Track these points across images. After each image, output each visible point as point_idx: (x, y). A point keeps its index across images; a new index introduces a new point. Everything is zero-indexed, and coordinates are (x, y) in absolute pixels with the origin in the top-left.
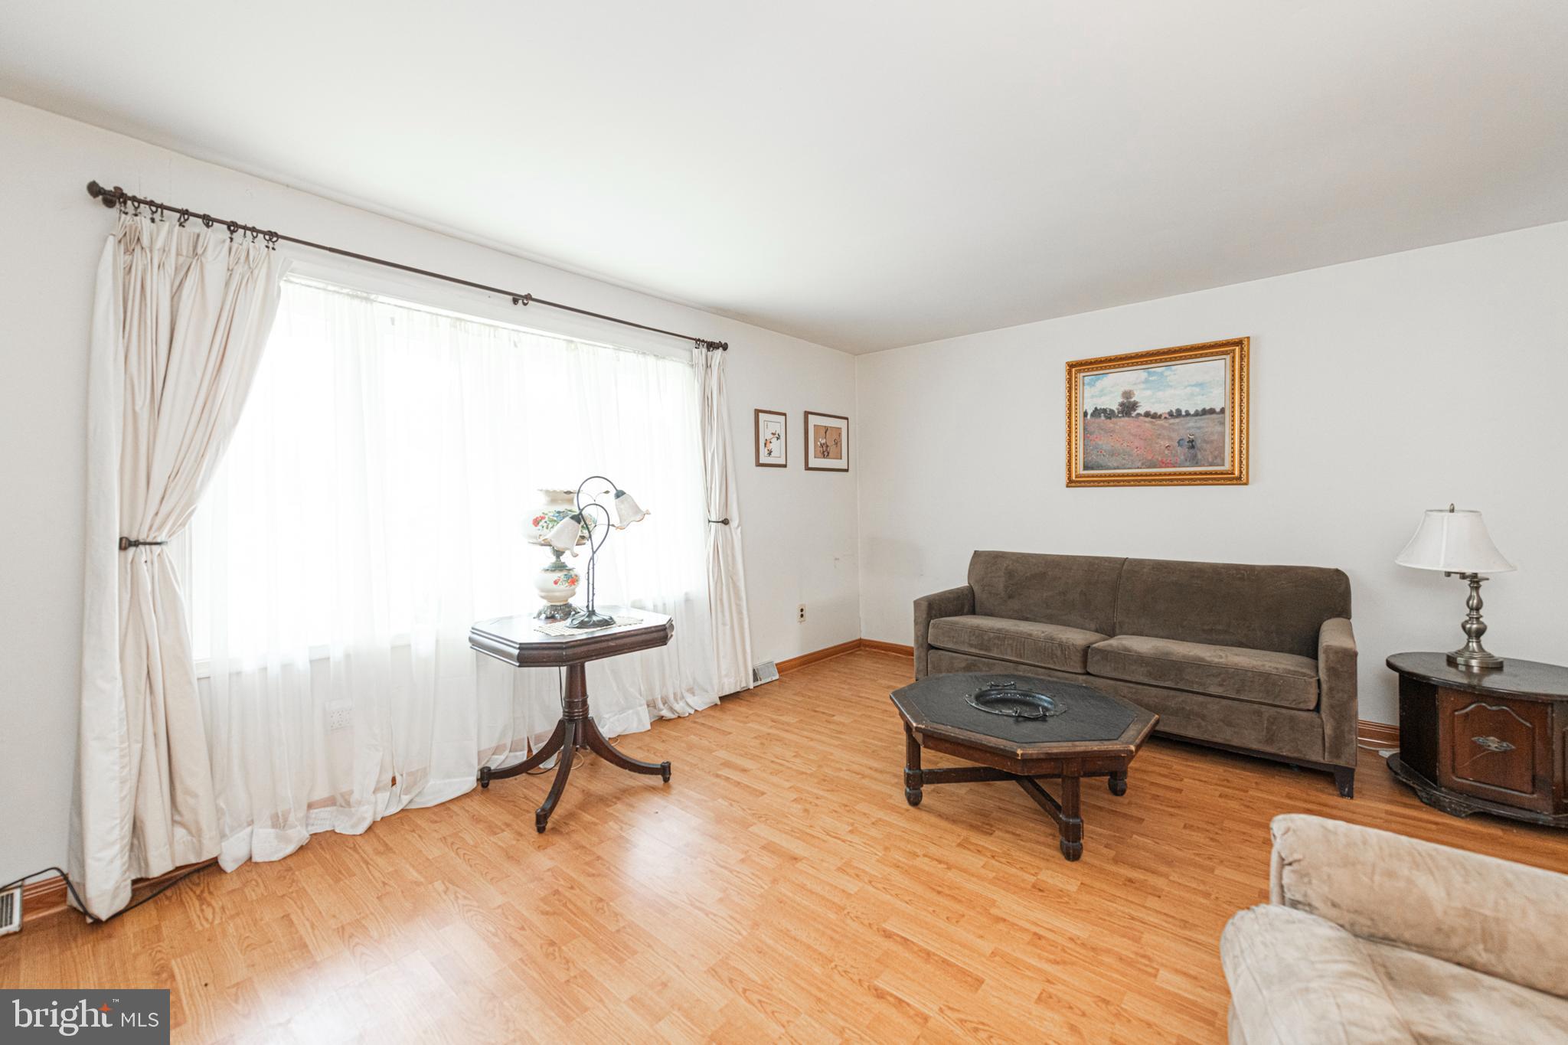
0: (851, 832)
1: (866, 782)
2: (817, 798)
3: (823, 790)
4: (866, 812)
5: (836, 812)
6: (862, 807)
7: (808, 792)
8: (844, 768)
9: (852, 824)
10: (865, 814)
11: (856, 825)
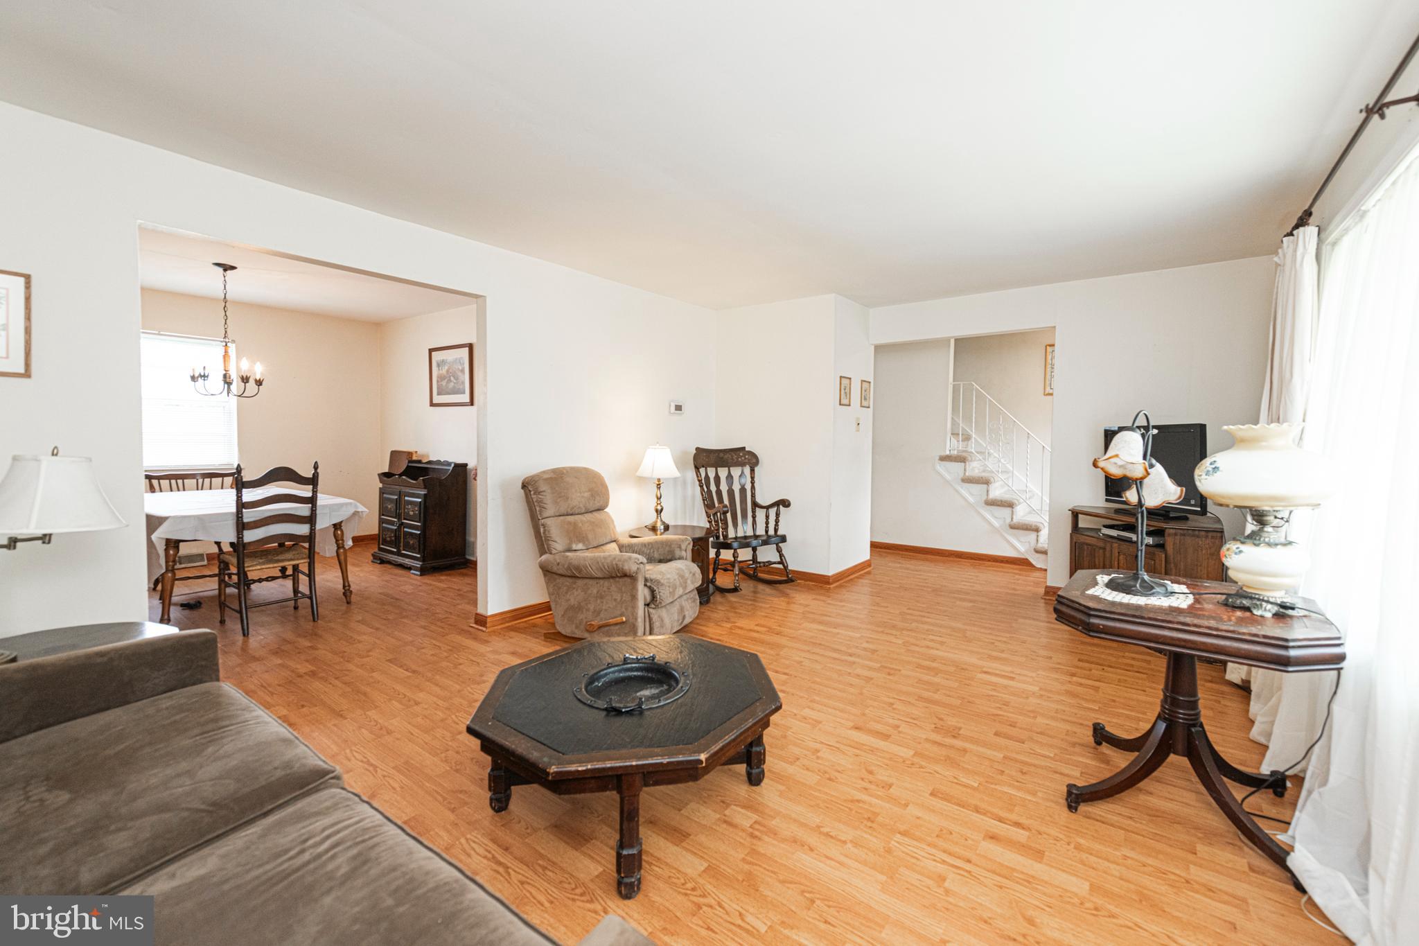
0: (818, 751)
1: (815, 819)
2: (866, 789)
3: (864, 802)
4: (805, 772)
5: (839, 772)
6: (812, 779)
7: (878, 797)
8: (849, 845)
9: (818, 758)
10: (808, 769)
11: (814, 757)
